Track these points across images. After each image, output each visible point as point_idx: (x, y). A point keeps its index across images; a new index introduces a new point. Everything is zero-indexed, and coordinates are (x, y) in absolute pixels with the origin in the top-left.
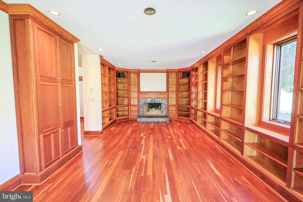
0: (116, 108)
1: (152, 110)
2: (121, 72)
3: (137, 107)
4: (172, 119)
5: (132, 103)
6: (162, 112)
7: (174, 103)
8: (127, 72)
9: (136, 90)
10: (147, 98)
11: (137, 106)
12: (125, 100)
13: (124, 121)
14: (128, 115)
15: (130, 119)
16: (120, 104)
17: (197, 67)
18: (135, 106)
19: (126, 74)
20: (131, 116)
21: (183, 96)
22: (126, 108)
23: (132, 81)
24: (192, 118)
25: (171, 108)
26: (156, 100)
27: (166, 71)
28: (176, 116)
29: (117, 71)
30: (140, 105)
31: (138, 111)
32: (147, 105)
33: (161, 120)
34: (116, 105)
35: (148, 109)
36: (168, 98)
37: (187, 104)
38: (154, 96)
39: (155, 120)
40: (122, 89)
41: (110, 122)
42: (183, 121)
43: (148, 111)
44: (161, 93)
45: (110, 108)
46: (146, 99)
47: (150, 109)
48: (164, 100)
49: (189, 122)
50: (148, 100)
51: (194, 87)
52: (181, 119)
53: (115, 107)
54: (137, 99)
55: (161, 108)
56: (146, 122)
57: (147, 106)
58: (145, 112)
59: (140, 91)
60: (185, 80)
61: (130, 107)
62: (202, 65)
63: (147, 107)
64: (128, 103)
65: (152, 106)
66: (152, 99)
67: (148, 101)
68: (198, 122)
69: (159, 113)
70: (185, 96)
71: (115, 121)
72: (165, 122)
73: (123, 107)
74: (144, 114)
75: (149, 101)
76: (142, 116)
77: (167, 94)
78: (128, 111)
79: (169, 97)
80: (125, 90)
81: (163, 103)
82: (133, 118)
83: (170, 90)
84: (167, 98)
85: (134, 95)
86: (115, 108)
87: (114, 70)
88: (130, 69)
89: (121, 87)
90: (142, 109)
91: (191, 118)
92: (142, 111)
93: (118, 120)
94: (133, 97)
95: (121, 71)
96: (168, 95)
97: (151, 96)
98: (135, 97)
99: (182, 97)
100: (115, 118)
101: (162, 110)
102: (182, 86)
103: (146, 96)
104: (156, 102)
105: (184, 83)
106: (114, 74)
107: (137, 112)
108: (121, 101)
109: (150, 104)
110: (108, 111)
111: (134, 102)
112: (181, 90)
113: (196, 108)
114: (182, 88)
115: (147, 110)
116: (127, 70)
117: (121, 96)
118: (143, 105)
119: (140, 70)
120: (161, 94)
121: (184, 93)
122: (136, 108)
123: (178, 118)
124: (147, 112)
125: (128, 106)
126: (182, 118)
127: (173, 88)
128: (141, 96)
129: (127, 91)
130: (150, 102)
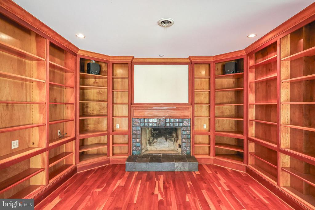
0: (78, 140)
1: (158, 141)
2: (94, 62)
3: (127, 136)
4: (203, 162)
5: (117, 127)
6: (180, 146)
7: (205, 127)
8: (107, 63)
9: (126, 100)
10: (148, 118)
11: (126, 134)
12: (101, 122)
13: (96, 168)
14: (107, 154)
15: (111, 163)
16: (92, 129)
17: (276, 42)
18: (123, 133)
19: (104, 68)
20: (113, 154)
21: (222, 112)
22: (104, 139)
23: (118, 82)
24: (250, 162)
25: (199, 138)
26: (168, 120)
27: (188, 61)
28: (209, 154)
29: (81, 59)
30: (134, 132)
31: (129, 144)
32: (148, 131)
33: (178, 167)
34: (78, 133)
35: (151, 140)
36: (193, 117)
37: (232, 128)
38: (163, 113)
39: (166, 166)
40: (97, 99)
41: (51, 181)
42: (229, 169)
43: (150, 144)
44: (178, 106)
45: (51, 145)
46: (146, 120)
47: (155, 140)
48: (185, 122)
49: (245, 172)
50: (151, 121)
51: (252, 93)
52: (222, 163)
53: (75, 139)
54: (127, 119)
55: (177, 137)
56: (145, 172)
57: (148, 133)
58: (143, 145)
59: (135, 102)
60: (228, 81)
61: (111, 136)
62: (289, 36)
63: (148, 135)
64: (108, 127)
65: (160, 132)
66: (160, 120)
67: (151, 125)
68: (281, 184)
69: (172, 148)
70: (227, 113)
71: (75, 170)
72: (190, 173)
73: (99, 137)
74: (143, 151)
75: (152, 123)
76: (136, 156)
77: (190, 109)
78: (108, 144)
79: (196, 114)
80: (103, 101)
81: (182, 127)
82: (117, 161)
83: (197, 99)
84: (190, 117)
85: (122, 110)
86: (74, 141)
87: (76, 55)
88: (113, 57)
89: (96, 95)
90: (138, 140)
91: (247, 164)
92: (138, 144)
93: (82, 168)
94: (120, 115)
95: (93, 59)
96: (193, 110)
97: (156, 113)
98: (124, 115)
99: (221, 115)
100: (74, 163)
101: (179, 142)
102: (221, 93)
103: (147, 113)
104: (168, 125)
105: (225, 87)
106: (73, 64)
107: (126, 147)
108: (94, 124)
109: (155, 129)
110: (45, 154)
111: (121, 125)
112: (218, 101)
113: (275, 146)
114: (222, 96)
115: (149, 141)
116: (107, 59)
117: (95, 113)
118: (139, 133)
119: (133, 58)
120: (178, 109)
121: (226, 107)
122: (125, 139)
123: (215, 161)
124: (148, 146)
125: (108, 134)
126: (226, 162)
127: (203, 97)
128: (136, 113)
129: (106, 103)
130: (155, 125)
